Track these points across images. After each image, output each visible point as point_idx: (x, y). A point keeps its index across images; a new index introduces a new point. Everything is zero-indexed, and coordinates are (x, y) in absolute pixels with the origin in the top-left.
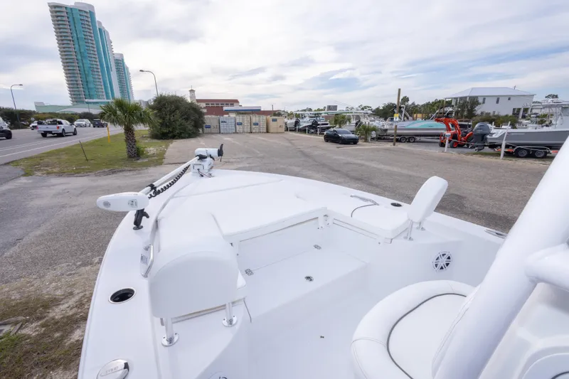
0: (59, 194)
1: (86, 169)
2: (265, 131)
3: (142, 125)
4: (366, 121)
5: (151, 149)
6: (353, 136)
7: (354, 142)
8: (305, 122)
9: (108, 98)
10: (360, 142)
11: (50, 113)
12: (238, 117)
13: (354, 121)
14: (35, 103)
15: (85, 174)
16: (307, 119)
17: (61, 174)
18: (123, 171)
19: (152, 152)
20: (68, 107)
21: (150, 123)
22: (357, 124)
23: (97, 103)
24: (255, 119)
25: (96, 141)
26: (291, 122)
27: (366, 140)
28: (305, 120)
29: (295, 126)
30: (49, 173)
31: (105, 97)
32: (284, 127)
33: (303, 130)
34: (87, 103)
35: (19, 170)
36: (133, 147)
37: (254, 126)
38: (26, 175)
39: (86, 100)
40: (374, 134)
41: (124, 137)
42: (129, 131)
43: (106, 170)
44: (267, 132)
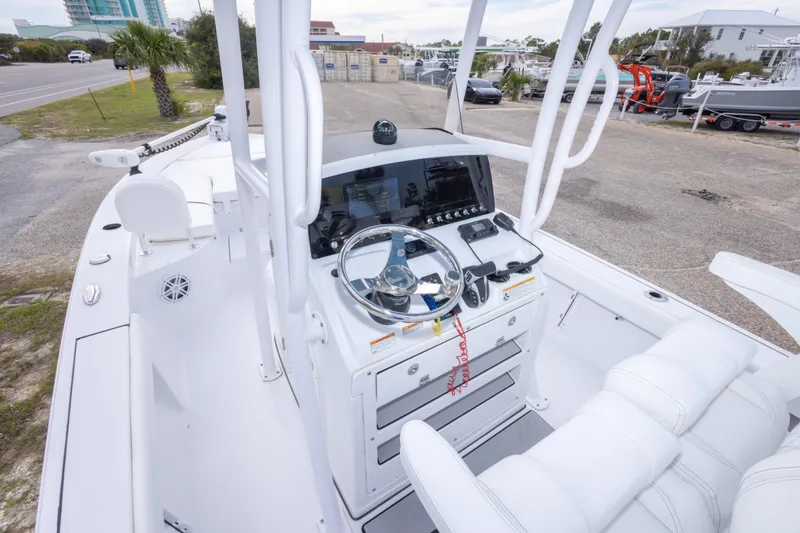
0: (72, 164)
1: (105, 131)
2: (369, 79)
3: (175, 66)
4: (519, 66)
5: (196, 103)
6: (494, 90)
7: (494, 100)
8: (430, 66)
9: (126, 14)
10: (505, 101)
11: (41, 40)
12: (327, 54)
13: (501, 66)
14: (15, 21)
15: (104, 139)
16: (435, 59)
17: (71, 137)
18: (155, 135)
19: (196, 109)
20: (68, 29)
21: (187, 62)
22: (505, 70)
23: (110, 22)
24: (354, 58)
25: (116, 88)
26: (409, 63)
27: (514, 99)
28: (432, 61)
29: (416, 71)
30: (54, 136)
31: (121, 12)
32: (398, 73)
33: (425, 80)
34: (95, 22)
35: (12, 130)
36: (166, 100)
37: (353, 71)
38: (25, 137)
39: (93, 17)
40: (528, 89)
41: (151, 84)
42: (157, 75)
43: (132, 134)
44: (373, 80)
